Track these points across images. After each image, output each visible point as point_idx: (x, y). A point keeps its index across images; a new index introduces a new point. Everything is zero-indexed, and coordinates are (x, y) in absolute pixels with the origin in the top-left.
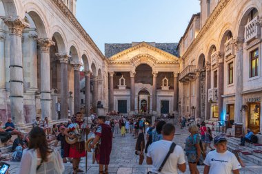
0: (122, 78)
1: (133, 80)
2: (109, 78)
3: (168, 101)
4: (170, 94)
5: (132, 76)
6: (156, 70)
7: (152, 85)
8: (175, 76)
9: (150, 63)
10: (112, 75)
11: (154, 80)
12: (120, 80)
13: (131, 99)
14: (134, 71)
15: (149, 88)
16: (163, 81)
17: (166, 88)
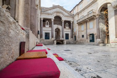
0: (47, 21)
3: (68, 34)
4: (69, 31)
5: (52, 21)
6: (64, 19)
7: (62, 26)
8: (72, 23)
9: (61, 15)
10: (42, 20)
11: (63, 23)
12: (46, 22)
13: (52, 32)
14: (54, 19)
15: (60, 27)
16: (66, 24)
17: (67, 28)
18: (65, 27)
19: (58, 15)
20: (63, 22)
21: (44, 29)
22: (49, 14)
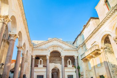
0: (41, 59)
1: (48, 61)
2: (32, 59)
3: (72, 75)
4: (73, 70)
5: (48, 58)
6: (63, 54)
7: (61, 64)
8: (76, 58)
9: (59, 50)
10: (34, 57)
11: (63, 60)
12: (39, 61)
13: (47, 74)
14: (49, 55)
15: (59, 66)
16: (68, 61)
17: (70, 66)
18: (66, 66)
19: (56, 49)
20: (63, 58)
21: (36, 69)
22: (42, 50)
